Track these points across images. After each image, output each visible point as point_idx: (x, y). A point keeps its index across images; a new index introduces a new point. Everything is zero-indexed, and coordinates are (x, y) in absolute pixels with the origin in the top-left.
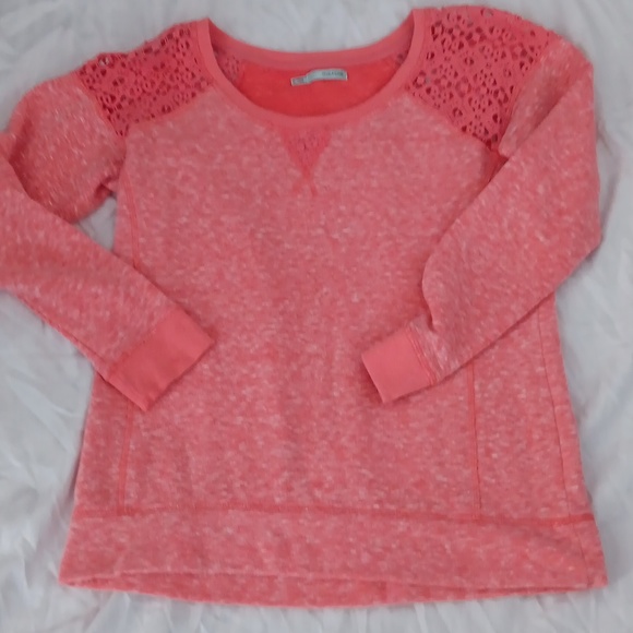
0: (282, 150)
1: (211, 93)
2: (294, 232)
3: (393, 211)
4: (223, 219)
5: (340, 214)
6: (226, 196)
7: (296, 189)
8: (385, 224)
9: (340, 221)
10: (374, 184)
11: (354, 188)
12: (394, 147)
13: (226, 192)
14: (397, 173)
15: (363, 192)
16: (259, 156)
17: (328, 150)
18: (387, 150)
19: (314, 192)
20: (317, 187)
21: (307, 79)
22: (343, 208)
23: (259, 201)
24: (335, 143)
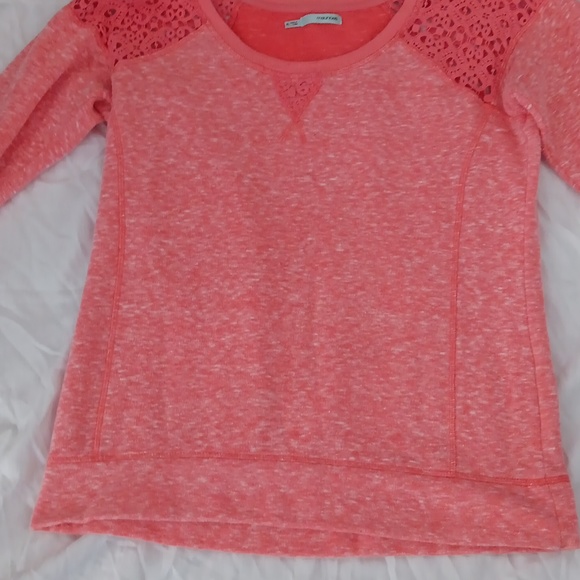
0: (273, 94)
1: (205, 32)
2: (281, 179)
3: (381, 162)
4: (210, 162)
5: (328, 162)
6: (215, 140)
7: (285, 135)
8: (372, 174)
9: (328, 169)
10: (364, 132)
11: (344, 136)
12: (387, 96)
13: (215, 135)
14: (388, 123)
15: (352, 141)
16: (250, 100)
17: (319, 96)
18: (379, 99)
19: (303, 138)
20: (307, 133)
21: (301, 22)
22: (331, 156)
23: (247, 146)
24: (327, 90)
